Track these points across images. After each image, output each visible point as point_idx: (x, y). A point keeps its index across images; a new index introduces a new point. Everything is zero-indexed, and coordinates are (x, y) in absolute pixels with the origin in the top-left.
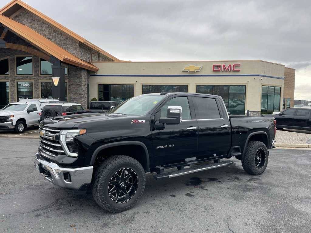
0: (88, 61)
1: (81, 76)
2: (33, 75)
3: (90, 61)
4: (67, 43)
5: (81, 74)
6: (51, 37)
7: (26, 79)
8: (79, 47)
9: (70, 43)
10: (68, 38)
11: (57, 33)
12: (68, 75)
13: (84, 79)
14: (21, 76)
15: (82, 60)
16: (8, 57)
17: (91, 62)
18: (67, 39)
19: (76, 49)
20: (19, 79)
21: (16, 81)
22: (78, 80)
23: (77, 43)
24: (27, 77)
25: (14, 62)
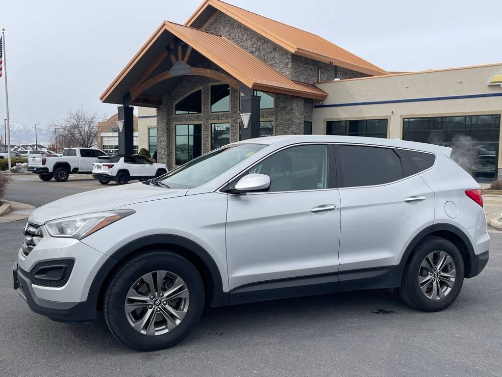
0: (311, 82)
1: (292, 109)
2: (230, 112)
3: (316, 81)
4: (276, 56)
5: (292, 107)
6: (254, 49)
7: (222, 119)
8: (292, 60)
9: (279, 55)
10: (277, 49)
11: (262, 41)
12: (274, 110)
13: (297, 114)
14: (215, 115)
15: (296, 82)
16: (201, 88)
17: (318, 83)
18: (275, 49)
19: (287, 64)
20: (214, 120)
21: (210, 122)
22: (287, 117)
23: (289, 55)
24: (223, 116)
25: (208, 94)
